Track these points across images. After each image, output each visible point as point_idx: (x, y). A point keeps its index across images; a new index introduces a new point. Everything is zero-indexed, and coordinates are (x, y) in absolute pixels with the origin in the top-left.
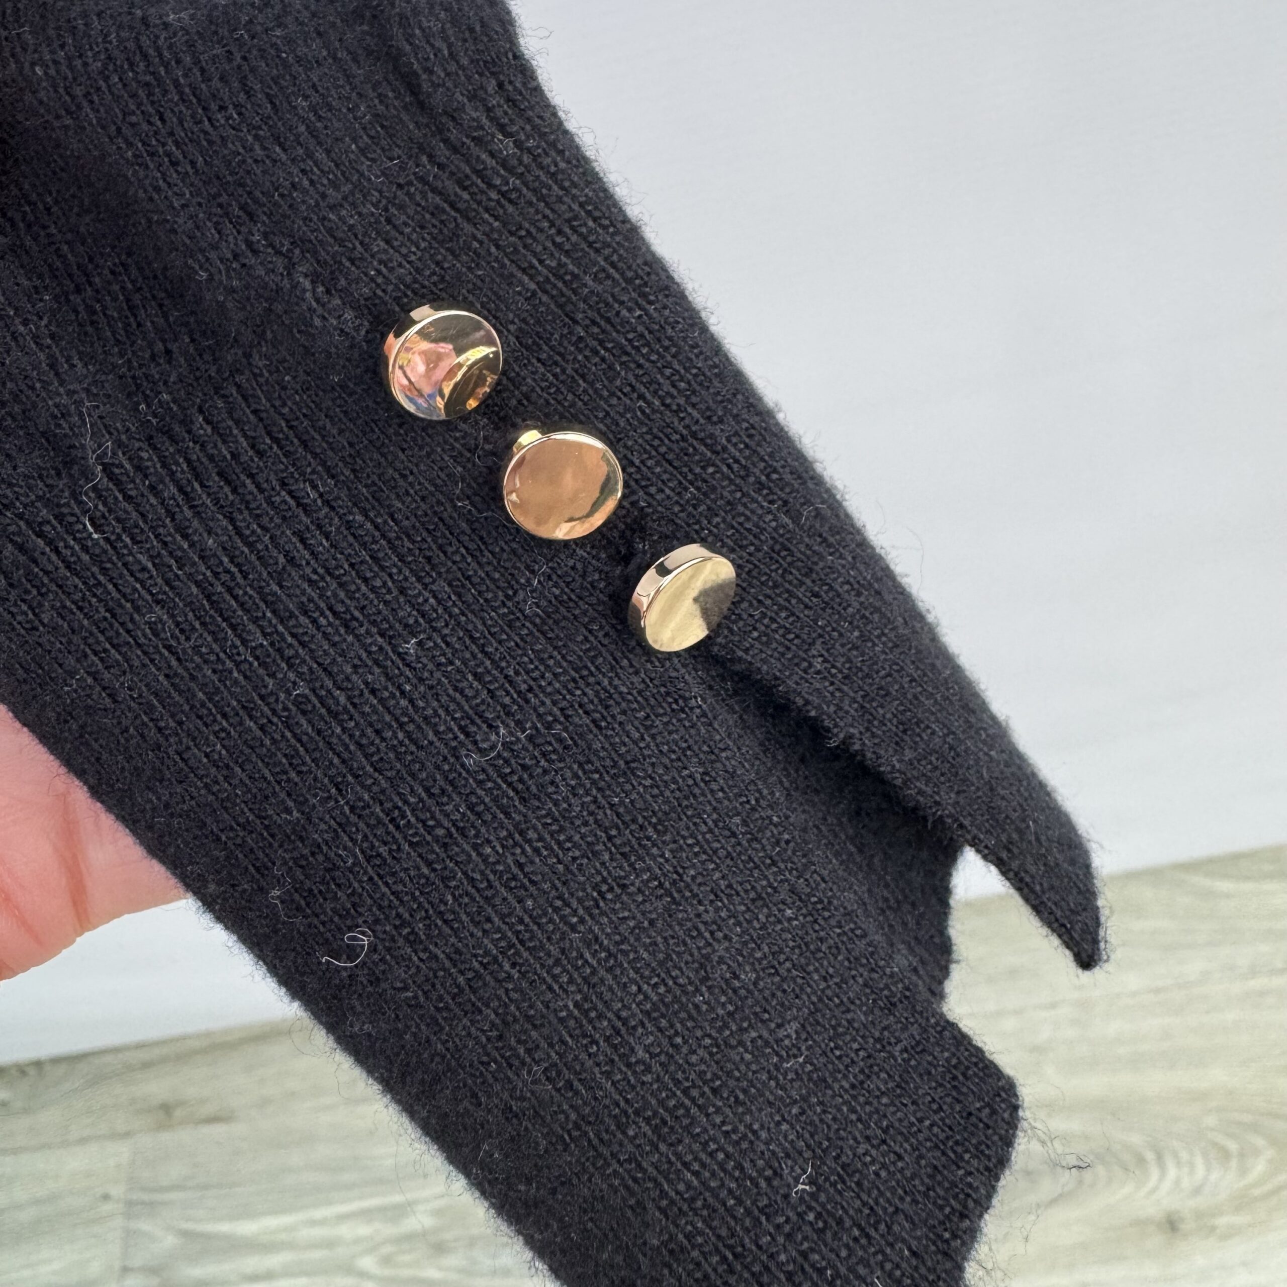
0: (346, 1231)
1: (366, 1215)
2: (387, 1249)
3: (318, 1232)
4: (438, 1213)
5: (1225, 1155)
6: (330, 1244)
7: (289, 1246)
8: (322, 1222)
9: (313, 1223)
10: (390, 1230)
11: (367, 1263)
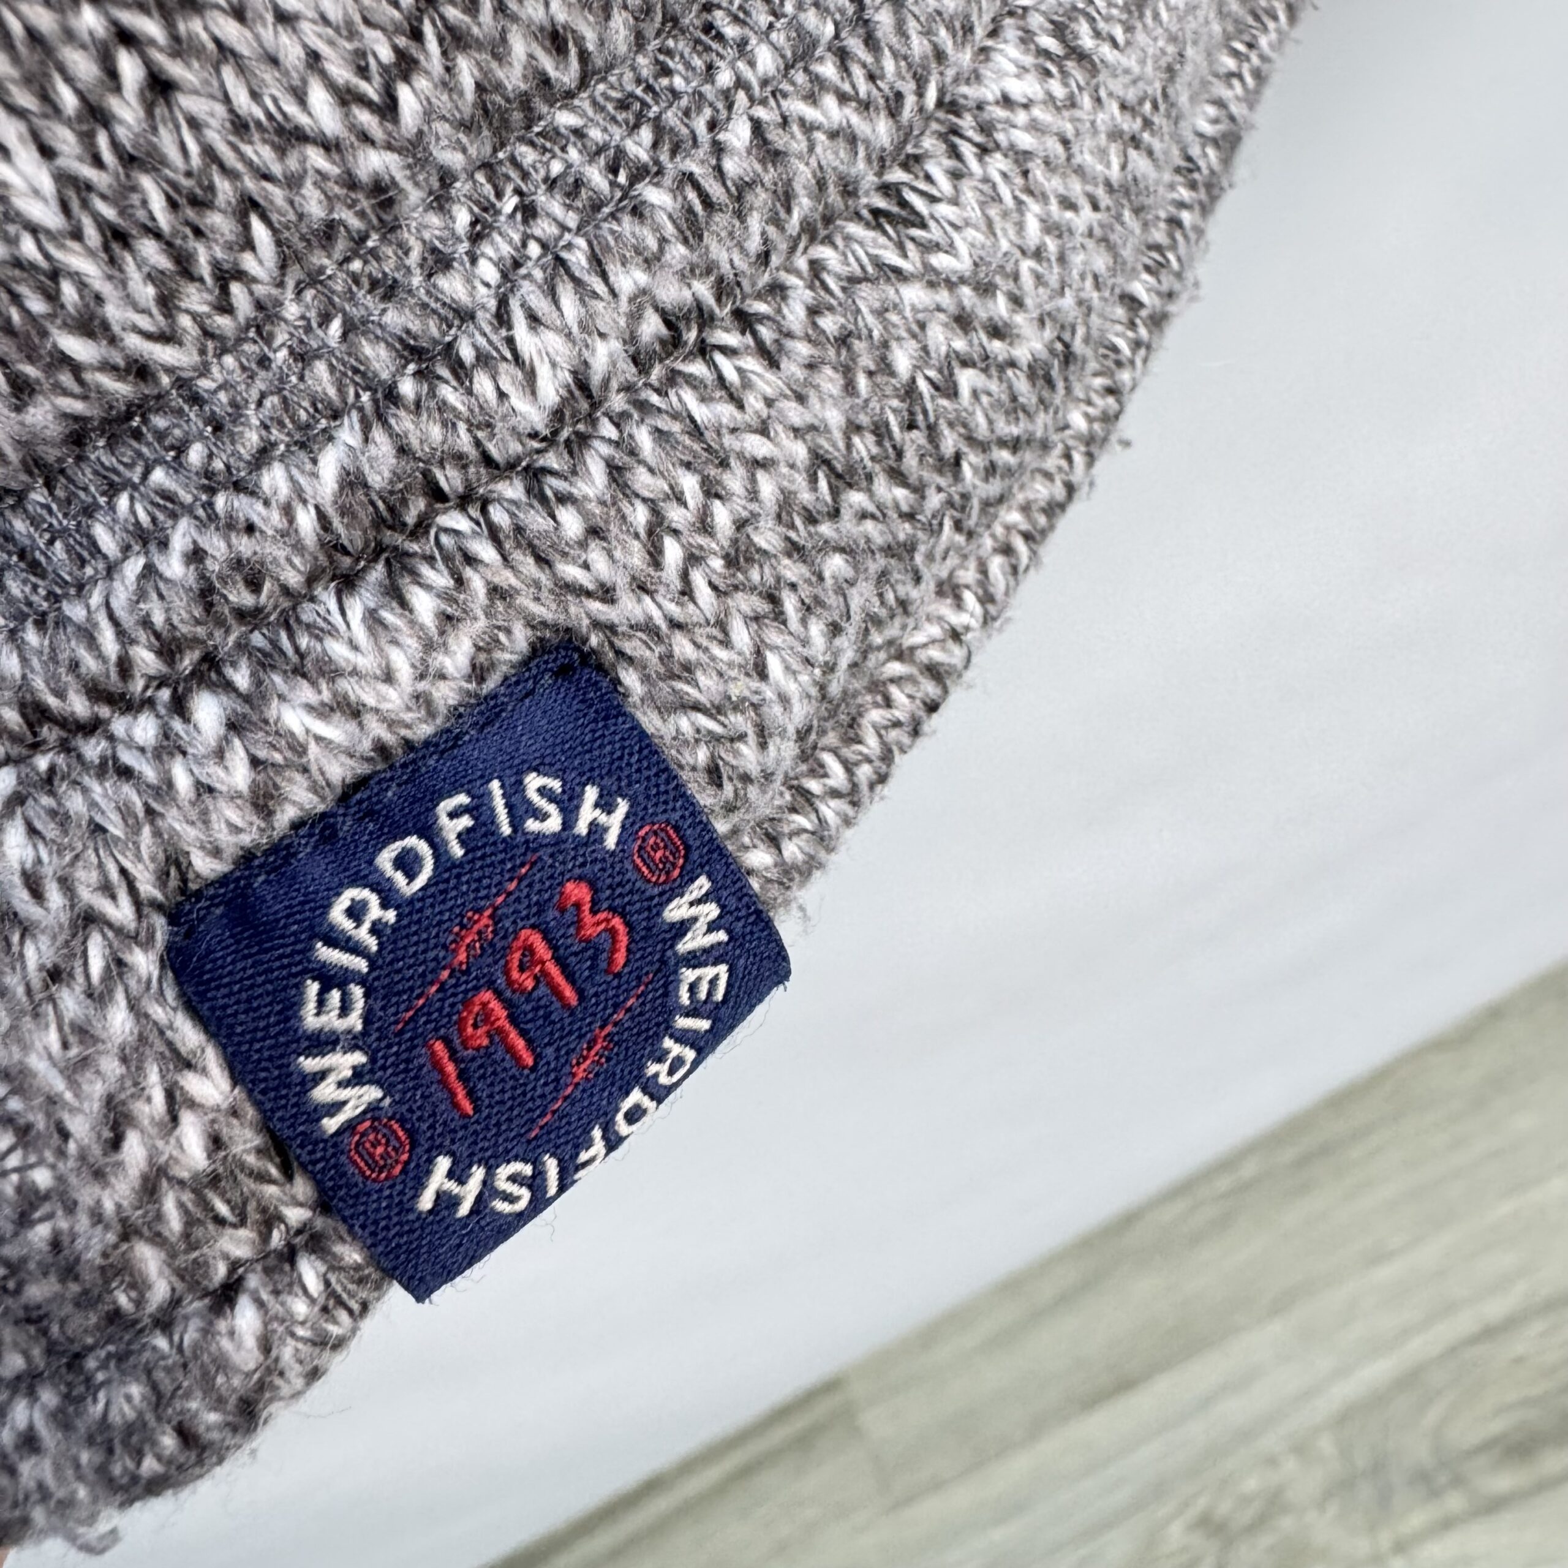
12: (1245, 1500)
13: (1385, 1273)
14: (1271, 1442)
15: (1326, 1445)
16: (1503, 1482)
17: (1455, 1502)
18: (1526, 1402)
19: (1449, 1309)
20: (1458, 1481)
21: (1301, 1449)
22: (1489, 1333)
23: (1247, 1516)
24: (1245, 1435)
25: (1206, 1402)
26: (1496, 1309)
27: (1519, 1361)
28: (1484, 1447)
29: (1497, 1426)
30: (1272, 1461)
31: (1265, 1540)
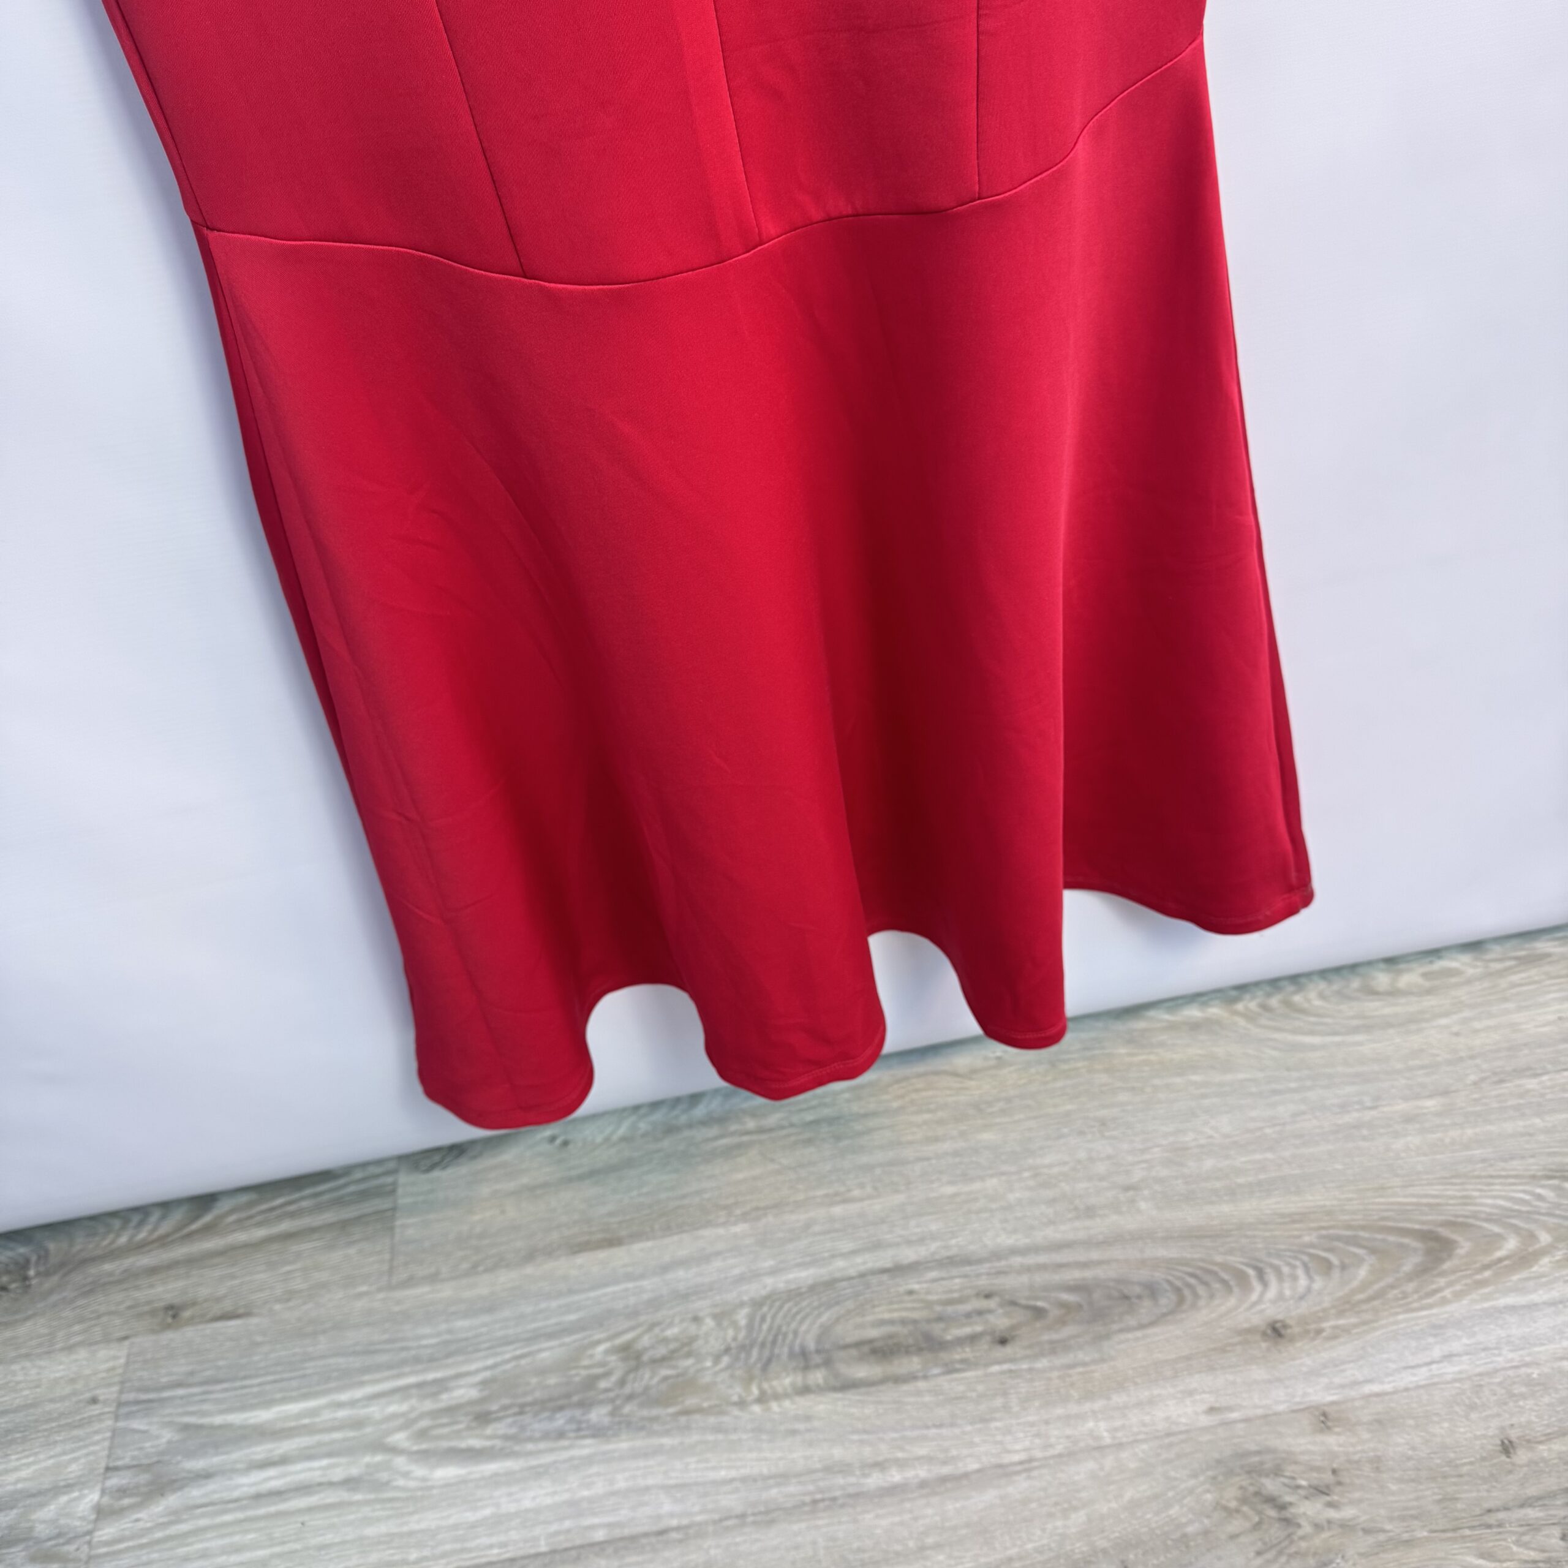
0: (374, 1410)
1: (404, 1392)
2: (425, 1423)
3: (342, 1414)
4: (484, 1383)
5: (1327, 1267)
6: (358, 1424)
7: (310, 1430)
8: (352, 1404)
9: (340, 1405)
10: (428, 1405)
11: (399, 1438)
12: (665, 1341)
13: (838, 1210)
14: (701, 1305)
15: (742, 1317)
16: (861, 1372)
17: (818, 1377)
18: (903, 1322)
19: (877, 1246)
20: (828, 1363)
21: (722, 1316)
22: (898, 1270)
23: (662, 1351)
24: (684, 1297)
25: (665, 1269)
26: (909, 1255)
27: (911, 1292)
28: (858, 1345)
29: (873, 1333)
30: (696, 1319)
31: (665, 1372)
